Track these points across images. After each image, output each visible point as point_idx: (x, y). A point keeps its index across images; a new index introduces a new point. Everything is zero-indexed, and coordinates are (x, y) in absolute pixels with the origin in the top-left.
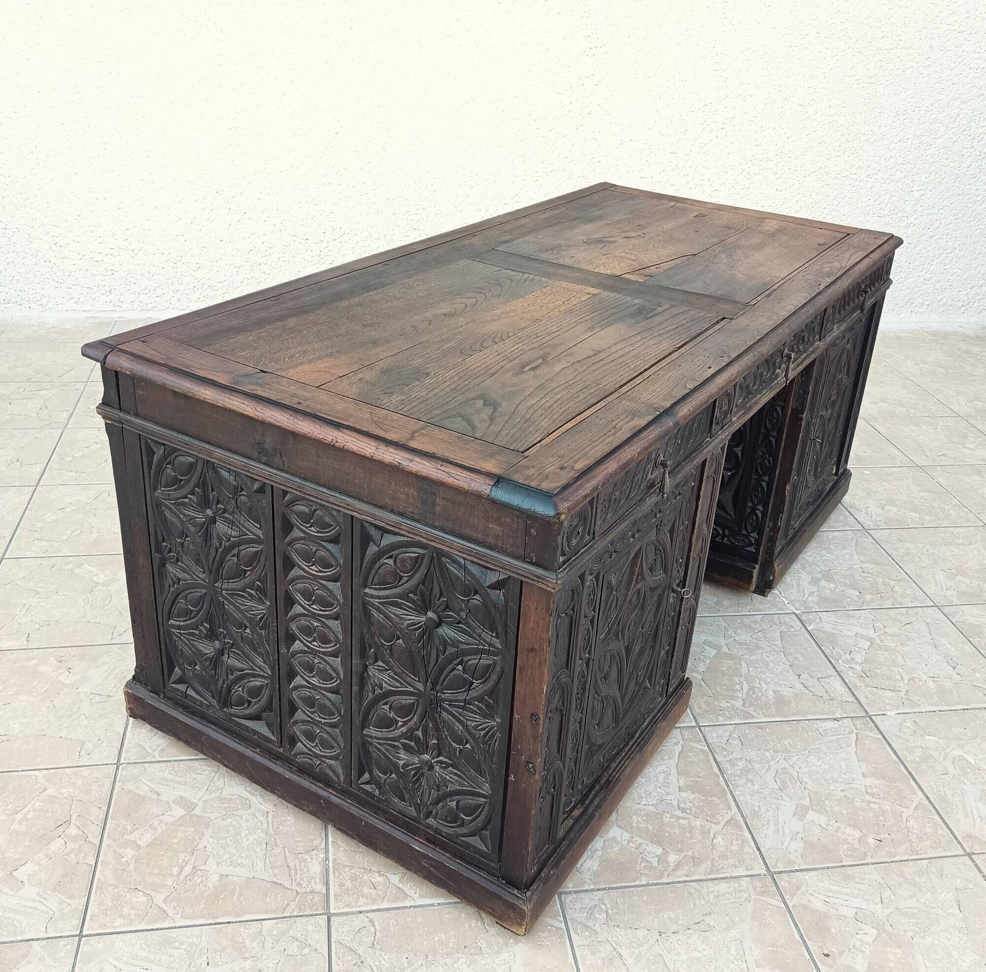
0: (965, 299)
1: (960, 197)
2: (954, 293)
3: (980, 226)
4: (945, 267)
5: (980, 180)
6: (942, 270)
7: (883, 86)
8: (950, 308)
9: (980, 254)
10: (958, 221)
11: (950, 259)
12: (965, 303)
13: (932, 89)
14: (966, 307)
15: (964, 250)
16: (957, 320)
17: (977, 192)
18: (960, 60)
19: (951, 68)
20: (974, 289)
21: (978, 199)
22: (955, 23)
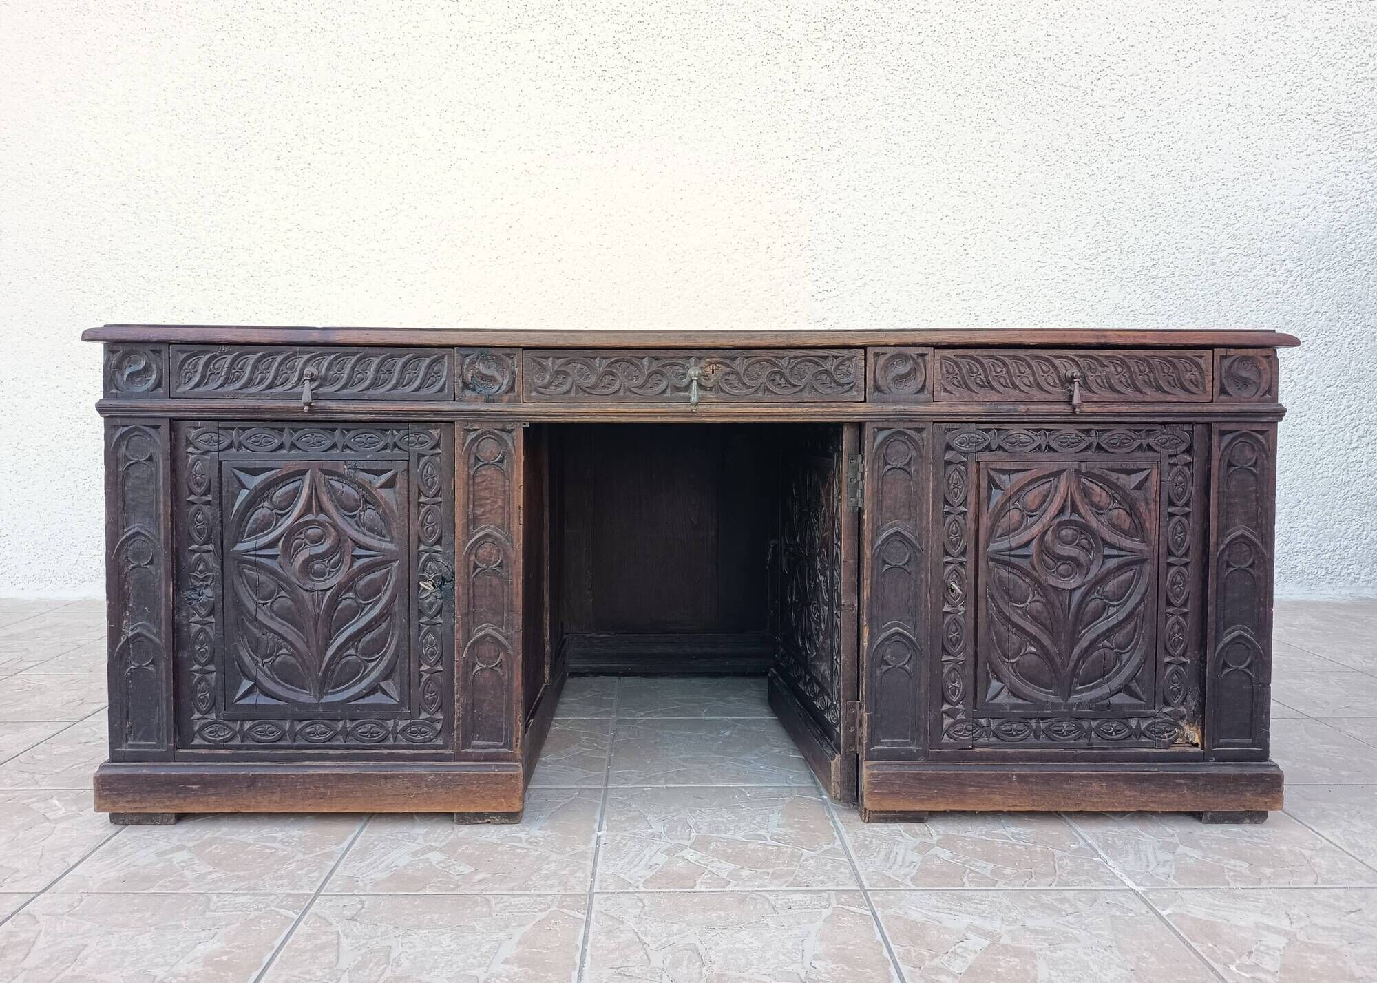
0: (1328, 565)
1: (1290, 440)
2: (1312, 557)
3: (1326, 474)
4: (1291, 525)
5: (1312, 418)
6: (1288, 529)
7: (1166, 316)
8: (1310, 577)
9: (1333, 508)
10: (1295, 467)
11: (1295, 514)
12: (1330, 570)
13: (1227, 318)
14: (1332, 576)
15: (1311, 503)
16: (1324, 592)
17: (1312, 433)
18: (1253, 284)
19: (1244, 294)
20: (1338, 552)
21: (1315, 441)
22: (1238, 246)
